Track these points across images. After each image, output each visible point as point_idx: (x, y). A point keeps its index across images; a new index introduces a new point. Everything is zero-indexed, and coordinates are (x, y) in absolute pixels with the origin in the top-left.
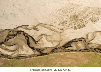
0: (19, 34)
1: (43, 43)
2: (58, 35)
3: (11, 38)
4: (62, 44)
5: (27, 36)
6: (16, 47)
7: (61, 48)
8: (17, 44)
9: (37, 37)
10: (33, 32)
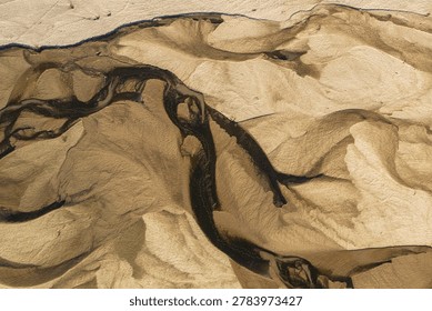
0: (117, 97)
1: (354, 205)
3: (35, 137)
6: (69, 230)
9: (298, 141)
10: (263, 89)
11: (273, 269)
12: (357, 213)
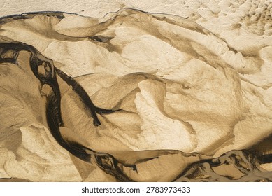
1: (139, 127)
2: (228, 86)
4: (242, 141)
5: (50, 76)
7: (238, 163)
9: (108, 90)
10: (88, 59)
11: (93, 159)
12: (140, 131)
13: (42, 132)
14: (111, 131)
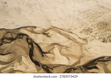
1: (54, 58)
2: (79, 48)
4: (82, 63)
5: (31, 42)
6: (10, 57)
7: (81, 69)
8: (14, 53)
9: (46, 47)
11: (41, 66)
12: (54, 59)
13: (27, 58)
14: (46, 58)
